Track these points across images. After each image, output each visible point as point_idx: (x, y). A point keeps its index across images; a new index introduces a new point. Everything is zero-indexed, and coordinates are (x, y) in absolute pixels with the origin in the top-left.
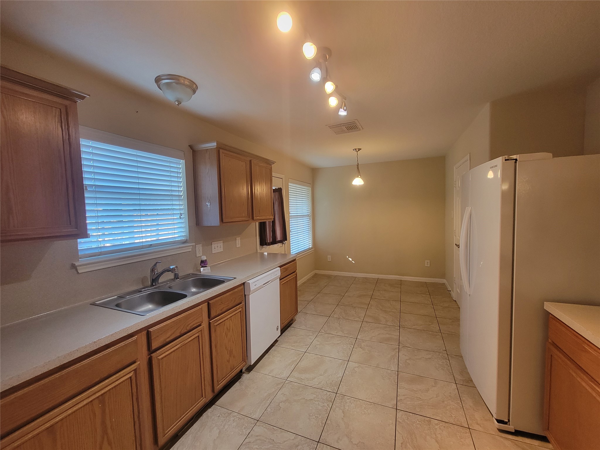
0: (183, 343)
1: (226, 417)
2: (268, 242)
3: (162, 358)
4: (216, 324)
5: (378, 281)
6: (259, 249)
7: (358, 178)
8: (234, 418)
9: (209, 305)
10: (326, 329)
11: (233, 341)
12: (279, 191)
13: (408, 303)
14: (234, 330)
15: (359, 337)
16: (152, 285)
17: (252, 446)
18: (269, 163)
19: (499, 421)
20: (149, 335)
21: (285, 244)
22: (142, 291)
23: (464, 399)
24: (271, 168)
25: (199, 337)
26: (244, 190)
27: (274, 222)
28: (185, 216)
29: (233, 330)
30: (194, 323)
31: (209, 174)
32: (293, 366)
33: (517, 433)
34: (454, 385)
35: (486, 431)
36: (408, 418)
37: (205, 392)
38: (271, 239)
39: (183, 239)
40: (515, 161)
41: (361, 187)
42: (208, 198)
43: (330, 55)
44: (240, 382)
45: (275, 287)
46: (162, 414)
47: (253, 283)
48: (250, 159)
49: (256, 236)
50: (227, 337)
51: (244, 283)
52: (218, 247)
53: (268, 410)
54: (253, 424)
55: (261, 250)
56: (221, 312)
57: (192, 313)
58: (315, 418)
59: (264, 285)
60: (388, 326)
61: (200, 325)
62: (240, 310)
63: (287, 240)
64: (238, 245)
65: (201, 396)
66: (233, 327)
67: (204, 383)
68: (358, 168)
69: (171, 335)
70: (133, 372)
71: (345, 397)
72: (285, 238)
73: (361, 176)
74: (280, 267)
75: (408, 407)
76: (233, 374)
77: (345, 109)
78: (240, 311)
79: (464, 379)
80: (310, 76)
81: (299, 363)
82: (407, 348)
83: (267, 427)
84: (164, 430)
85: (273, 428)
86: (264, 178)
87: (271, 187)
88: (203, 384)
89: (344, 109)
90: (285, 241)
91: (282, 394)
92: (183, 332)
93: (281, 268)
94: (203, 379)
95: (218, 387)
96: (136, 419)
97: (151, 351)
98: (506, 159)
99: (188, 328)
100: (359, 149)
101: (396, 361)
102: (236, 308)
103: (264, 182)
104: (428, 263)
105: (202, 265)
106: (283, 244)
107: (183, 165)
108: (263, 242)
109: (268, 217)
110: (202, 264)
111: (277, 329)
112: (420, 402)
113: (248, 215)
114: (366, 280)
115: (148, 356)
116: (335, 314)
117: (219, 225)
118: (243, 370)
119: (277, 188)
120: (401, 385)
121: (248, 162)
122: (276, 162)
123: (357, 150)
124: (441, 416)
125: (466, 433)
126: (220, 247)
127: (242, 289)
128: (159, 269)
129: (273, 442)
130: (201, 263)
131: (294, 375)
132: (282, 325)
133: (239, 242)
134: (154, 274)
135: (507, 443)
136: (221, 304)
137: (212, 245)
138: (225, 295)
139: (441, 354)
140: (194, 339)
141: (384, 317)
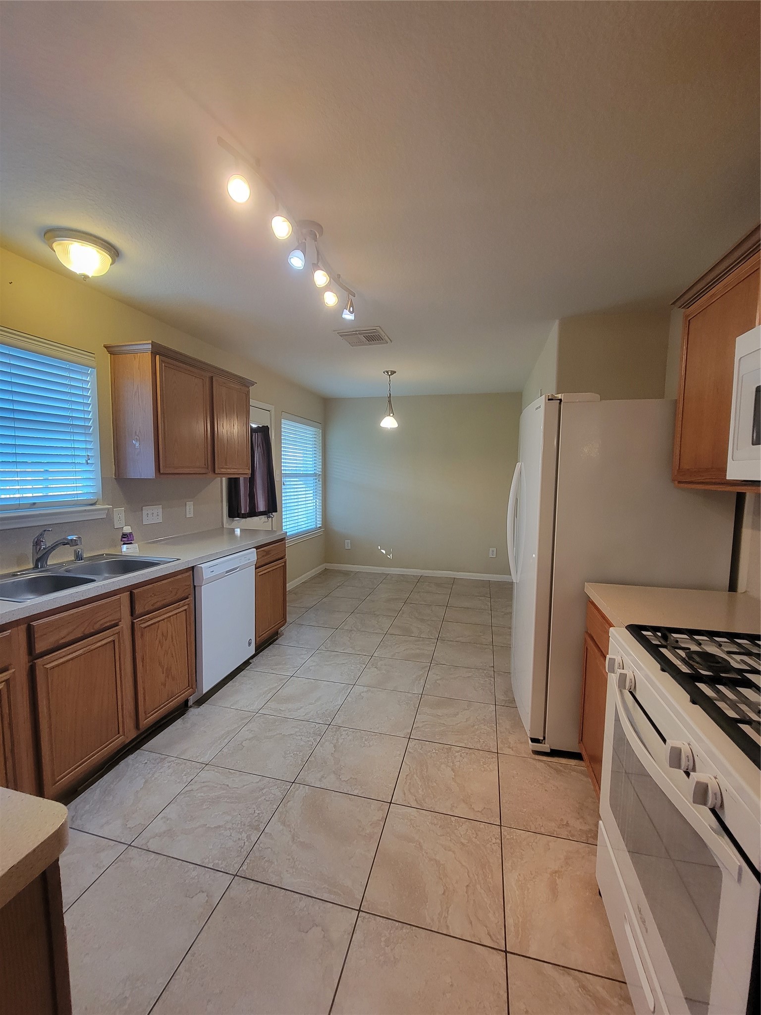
0: (88, 648)
1: (158, 764)
2: (243, 512)
3: (53, 668)
4: (143, 626)
5: (420, 579)
6: (227, 523)
7: (389, 417)
8: (170, 764)
9: (132, 595)
10: (329, 645)
11: (172, 654)
12: (264, 431)
13: (457, 609)
14: (174, 638)
15: (376, 654)
16: (36, 567)
17: (195, 794)
18: (246, 384)
19: (534, 740)
20: (30, 631)
21: (272, 518)
22: (17, 575)
23: (501, 721)
24: (248, 392)
25: (114, 643)
26: (200, 428)
27: (252, 480)
28: (96, 461)
29: (172, 638)
30: (106, 620)
31: (137, 394)
32: (270, 695)
33: (554, 753)
34: (493, 707)
35: (518, 755)
36: (422, 747)
37: (123, 726)
38: (248, 508)
39: (92, 498)
40: (559, 401)
41: (393, 431)
42: (136, 432)
43: (321, 233)
44: (183, 719)
45: (247, 580)
46: (52, 752)
47: (207, 570)
48: (212, 375)
49: (222, 501)
50: (162, 647)
51: (193, 568)
52: (153, 515)
53: (225, 751)
54: (200, 769)
55: (229, 525)
56: (152, 608)
57: (103, 604)
58: (293, 756)
59: (227, 572)
60: (421, 639)
61: (116, 625)
62: (186, 607)
63: (277, 512)
64: (190, 514)
65: (117, 733)
66: (172, 634)
67: (123, 713)
68: (390, 401)
69: (68, 635)
70: (4, 683)
71: (341, 728)
72: (272, 507)
73: (393, 415)
74: (257, 548)
75: (425, 735)
76: (173, 704)
77: (351, 310)
78: (186, 610)
79: (508, 699)
80: (289, 260)
81: (280, 690)
82: (441, 665)
83: (220, 771)
84: (53, 775)
85: (229, 772)
86: (235, 408)
87: (247, 423)
88: (120, 714)
89: (349, 311)
90: (273, 513)
91: (247, 731)
92: (87, 632)
93: (258, 550)
94: (120, 707)
95: (146, 722)
96: (8, 754)
97: (32, 654)
98: (550, 398)
99: (97, 627)
100: (393, 372)
101: (422, 681)
102: (179, 605)
103: (236, 414)
104: (493, 551)
105: (124, 541)
106: (270, 517)
107: (92, 376)
108: (234, 512)
109: (241, 471)
110: (124, 539)
111: (250, 644)
112: (442, 728)
113: (205, 465)
114: (403, 578)
115: (29, 662)
116: (345, 625)
117: (154, 477)
118: (190, 703)
119: (261, 426)
120: (422, 710)
121: (208, 379)
122: (256, 383)
123: (390, 373)
124: (466, 742)
125: (493, 758)
126: (158, 515)
127: (190, 576)
128: (48, 542)
129: (228, 787)
130: (122, 537)
131: (269, 706)
132: (258, 639)
133: (190, 509)
134: (40, 549)
135: (539, 765)
136: (153, 595)
137: (143, 511)
138: (159, 583)
139: (485, 672)
140: (107, 643)
141: (419, 628)
